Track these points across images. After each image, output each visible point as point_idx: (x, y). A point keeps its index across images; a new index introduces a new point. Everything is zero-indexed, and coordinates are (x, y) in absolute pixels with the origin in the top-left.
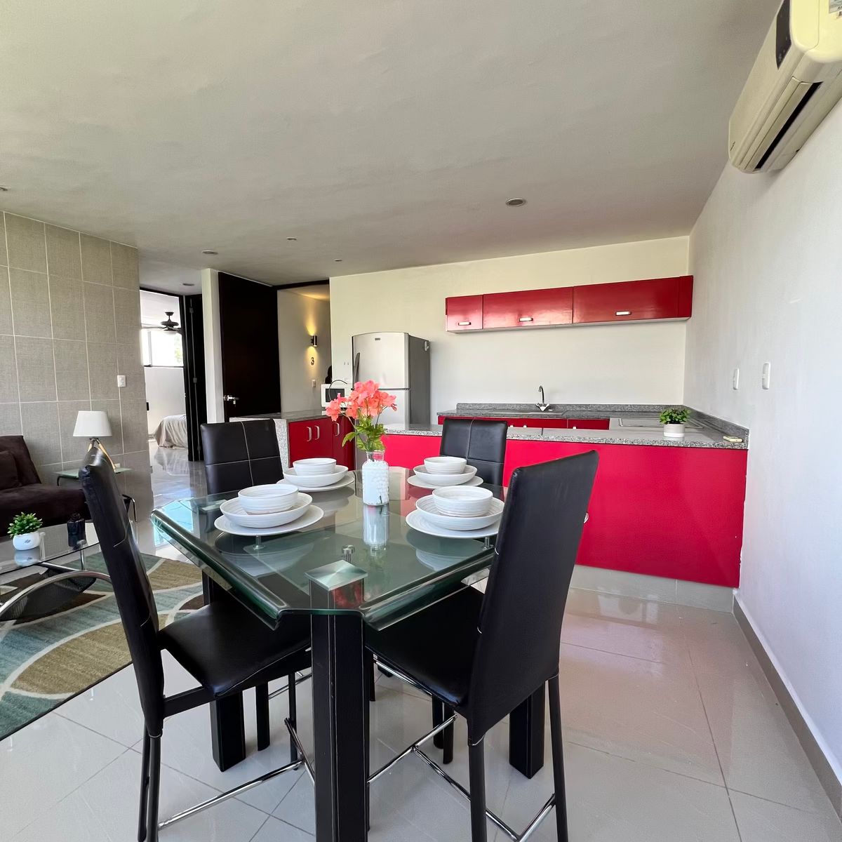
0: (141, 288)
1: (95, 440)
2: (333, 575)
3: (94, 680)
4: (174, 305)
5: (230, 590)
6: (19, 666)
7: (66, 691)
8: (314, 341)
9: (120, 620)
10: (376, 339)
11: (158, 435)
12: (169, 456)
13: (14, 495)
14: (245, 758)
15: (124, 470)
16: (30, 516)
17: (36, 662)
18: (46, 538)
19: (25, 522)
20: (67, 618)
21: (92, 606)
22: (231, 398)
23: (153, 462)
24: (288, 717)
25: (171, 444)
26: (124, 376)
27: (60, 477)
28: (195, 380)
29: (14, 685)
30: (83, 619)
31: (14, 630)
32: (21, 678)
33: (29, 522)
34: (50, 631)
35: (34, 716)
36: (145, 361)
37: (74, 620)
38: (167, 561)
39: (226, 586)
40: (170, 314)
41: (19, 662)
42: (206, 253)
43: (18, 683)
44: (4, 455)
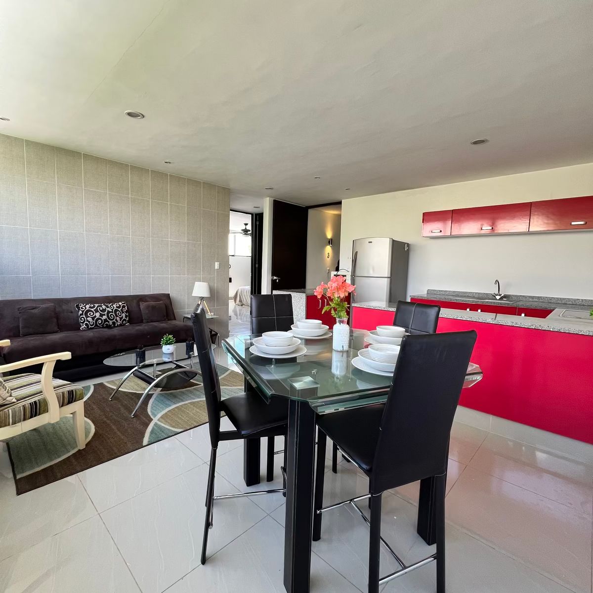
0: (231, 210)
1: (202, 298)
2: (302, 382)
3: (193, 426)
4: (248, 219)
5: (256, 387)
7: (180, 428)
8: (330, 242)
9: (205, 399)
10: (370, 242)
11: (235, 298)
12: (240, 310)
13: (163, 325)
14: (259, 483)
15: (215, 317)
16: (170, 336)
17: (168, 411)
18: (176, 349)
19: (168, 339)
20: (183, 393)
21: (194, 389)
22: (276, 278)
23: (231, 313)
24: (283, 466)
25: (242, 304)
26: (219, 263)
27: (185, 317)
28: (257, 266)
29: (158, 420)
30: (190, 395)
31: (160, 394)
33: (170, 339)
34: (175, 398)
35: (166, 436)
36: (231, 252)
37: (186, 395)
38: (233, 371)
39: (254, 385)
40: (246, 224)
41: (161, 410)
42: (267, 189)
43: (161, 419)
44: (161, 304)
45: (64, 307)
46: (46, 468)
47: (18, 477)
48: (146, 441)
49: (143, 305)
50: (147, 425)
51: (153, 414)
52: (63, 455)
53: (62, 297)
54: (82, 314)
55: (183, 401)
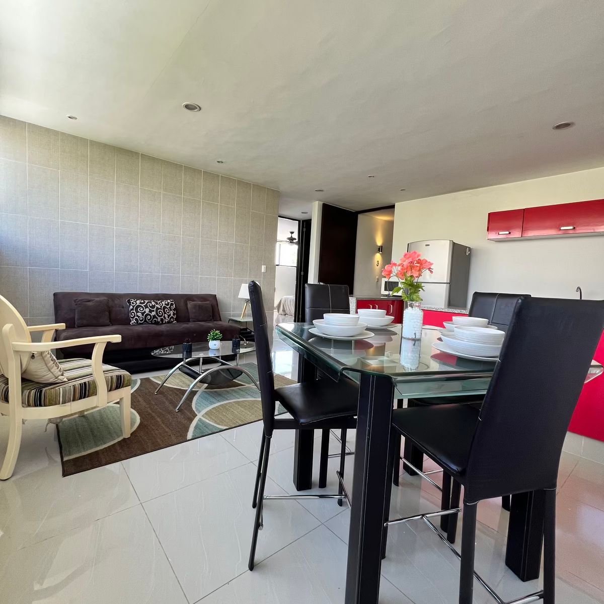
2: (376, 361)
6: (205, 408)
7: (225, 426)
8: (380, 249)
10: (427, 245)
11: (279, 307)
13: (210, 324)
16: (217, 332)
17: (213, 408)
19: (215, 334)
21: (239, 389)
24: (339, 470)
25: (285, 313)
26: (265, 267)
27: (231, 319)
28: (302, 273)
29: (203, 416)
30: (234, 394)
32: (206, 414)
34: (220, 396)
35: (210, 432)
36: (277, 262)
37: (230, 394)
40: (292, 233)
42: (316, 191)
43: (205, 415)
44: (207, 304)
45: (117, 302)
46: (92, 453)
47: (65, 459)
48: (190, 435)
49: (190, 304)
50: (191, 420)
51: (197, 410)
52: (108, 442)
53: (114, 291)
54: (132, 309)
55: (227, 400)
